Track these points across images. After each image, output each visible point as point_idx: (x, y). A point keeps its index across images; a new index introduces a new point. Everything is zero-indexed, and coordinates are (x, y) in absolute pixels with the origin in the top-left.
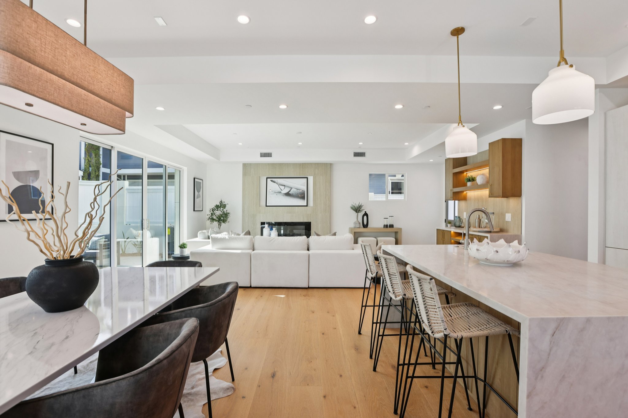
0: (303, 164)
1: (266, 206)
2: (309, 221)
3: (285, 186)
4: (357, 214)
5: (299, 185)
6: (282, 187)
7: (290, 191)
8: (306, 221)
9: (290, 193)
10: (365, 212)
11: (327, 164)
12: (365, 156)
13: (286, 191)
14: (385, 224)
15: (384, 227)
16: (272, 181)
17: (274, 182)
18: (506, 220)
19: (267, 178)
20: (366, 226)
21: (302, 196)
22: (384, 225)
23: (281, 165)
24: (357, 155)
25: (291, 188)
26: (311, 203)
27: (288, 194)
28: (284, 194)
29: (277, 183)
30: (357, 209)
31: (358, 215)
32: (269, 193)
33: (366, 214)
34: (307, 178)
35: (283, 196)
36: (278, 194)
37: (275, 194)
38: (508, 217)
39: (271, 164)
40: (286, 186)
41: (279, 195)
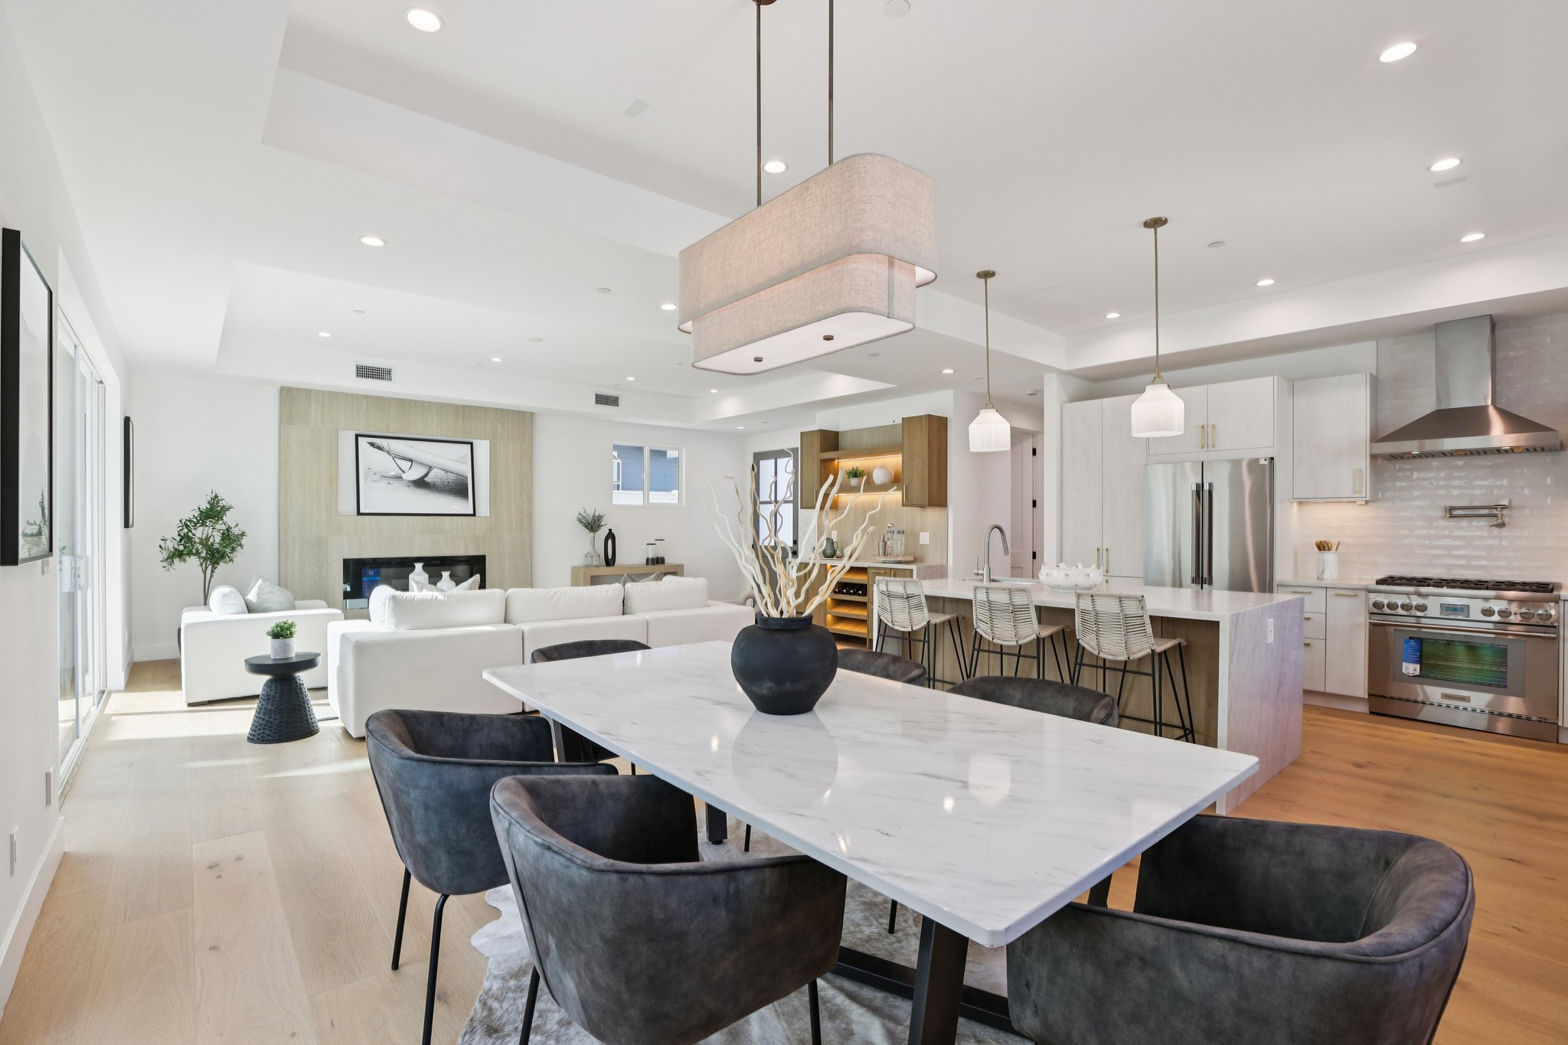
0: (464, 406)
1: (359, 513)
2: (481, 554)
3: (411, 461)
4: (592, 534)
5: (449, 460)
6: (405, 465)
7: (426, 475)
8: (472, 552)
9: (426, 479)
10: (610, 530)
11: (524, 412)
12: (618, 406)
13: (416, 473)
14: (650, 557)
15: (647, 563)
16: (372, 445)
17: (380, 448)
18: (921, 543)
19: (357, 436)
20: (610, 562)
21: (459, 489)
22: (648, 560)
23: (404, 405)
24: (602, 400)
25: (430, 468)
26: (484, 509)
27: (421, 483)
28: (409, 481)
29: (388, 452)
30: (592, 524)
31: (594, 537)
32: (365, 477)
33: (611, 536)
34: (471, 444)
35: (409, 487)
36: (392, 481)
37: (384, 482)
38: (925, 538)
39: (374, 397)
40: (416, 462)
41: (395, 483)
